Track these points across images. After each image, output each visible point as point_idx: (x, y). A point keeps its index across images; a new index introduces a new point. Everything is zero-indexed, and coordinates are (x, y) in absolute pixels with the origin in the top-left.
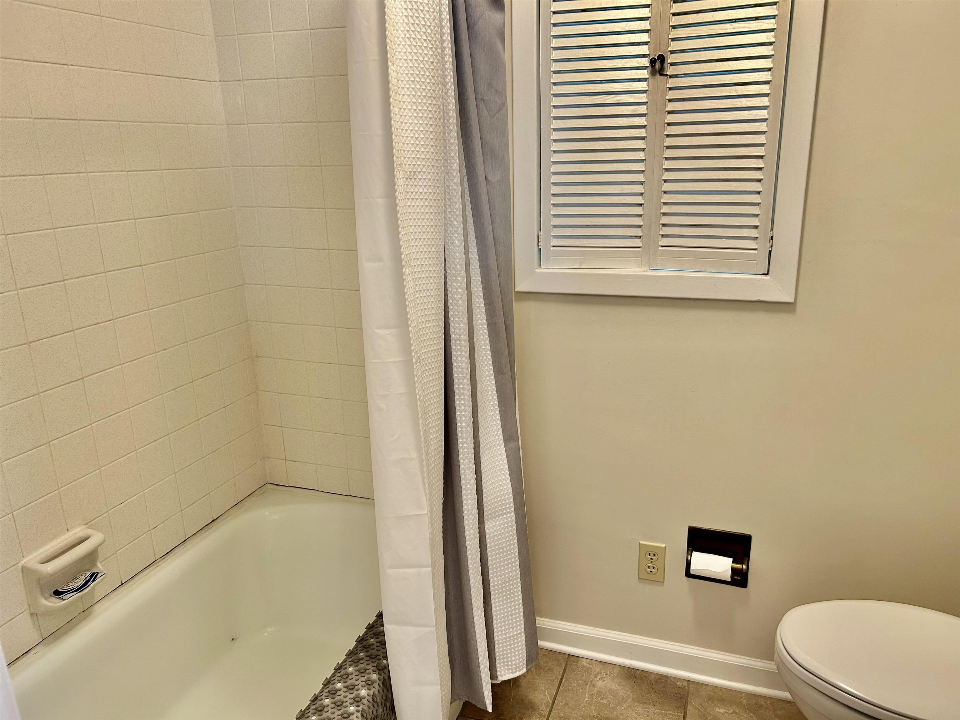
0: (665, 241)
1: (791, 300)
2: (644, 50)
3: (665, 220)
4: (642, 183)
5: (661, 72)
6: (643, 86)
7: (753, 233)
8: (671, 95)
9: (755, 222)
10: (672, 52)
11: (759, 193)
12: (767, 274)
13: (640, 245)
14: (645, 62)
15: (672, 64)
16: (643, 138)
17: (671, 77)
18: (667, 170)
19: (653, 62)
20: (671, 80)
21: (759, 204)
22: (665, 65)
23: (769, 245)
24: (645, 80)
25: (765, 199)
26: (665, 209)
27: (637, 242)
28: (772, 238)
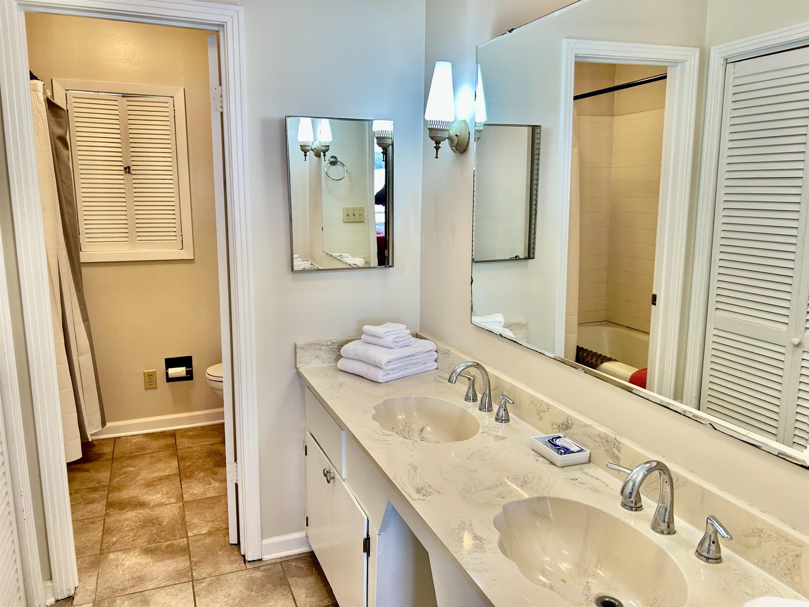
0: (139, 238)
1: (193, 258)
2: (121, 164)
3: (138, 230)
4: (126, 215)
5: (129, 172)
6: (122, 177)
7: (175, 234)
8: (134, 181)
9: (175, 229)
10: (133, 165)
11: (175, 219)
12: (182, 249)
13: (128, 240)
14: (122, 168)
15: (133, 170)
16: (124, 197)
17: (133, 174)
18: (136, 210)
19: (125, 169)
20: (134, 176)
21: (175, 223)
22: (130, 170)
23: (181, 238)
24: (123, 175)
25: (177, 221)
26: (137, 225)
27: (127, 239)
28: (182, 235)
